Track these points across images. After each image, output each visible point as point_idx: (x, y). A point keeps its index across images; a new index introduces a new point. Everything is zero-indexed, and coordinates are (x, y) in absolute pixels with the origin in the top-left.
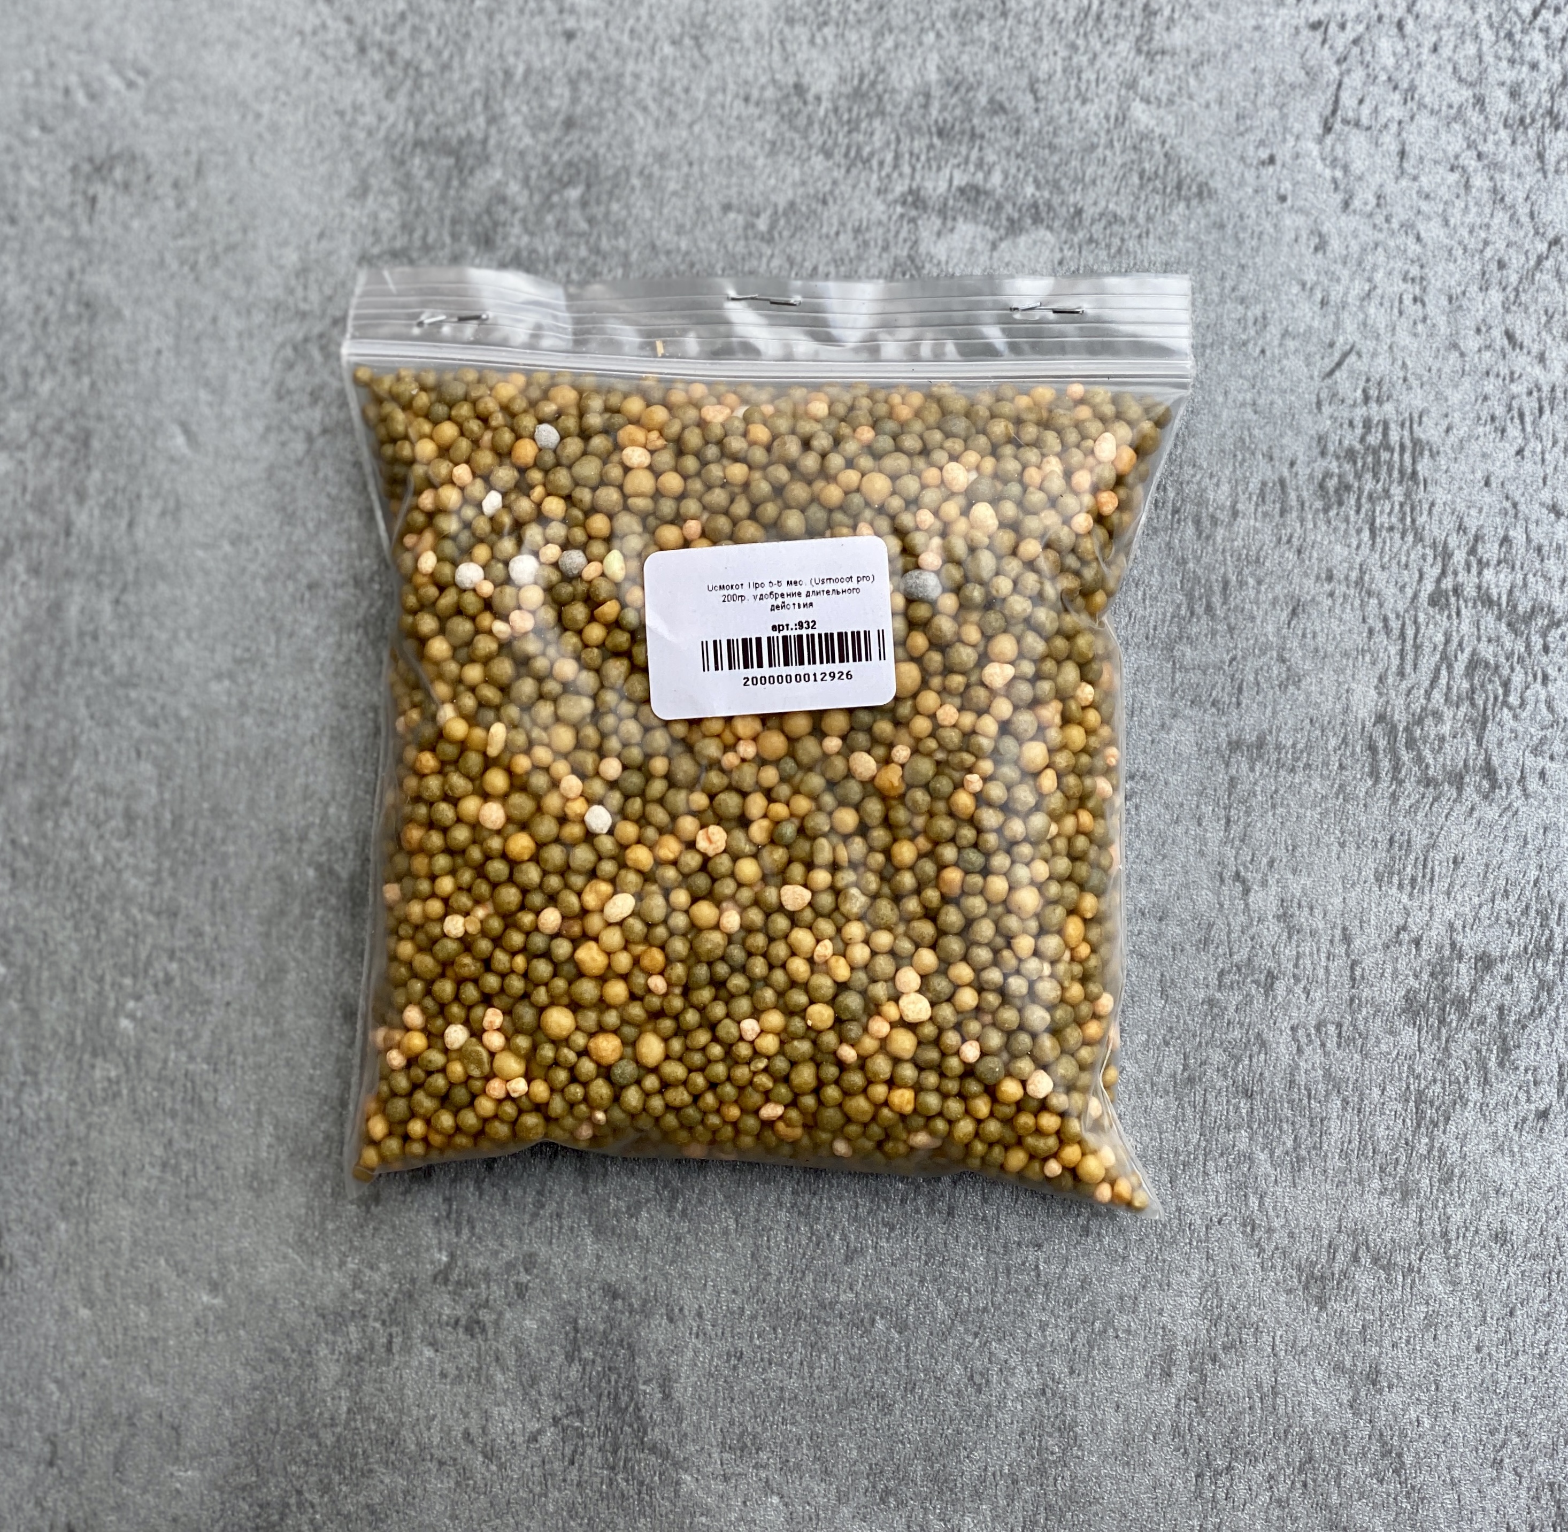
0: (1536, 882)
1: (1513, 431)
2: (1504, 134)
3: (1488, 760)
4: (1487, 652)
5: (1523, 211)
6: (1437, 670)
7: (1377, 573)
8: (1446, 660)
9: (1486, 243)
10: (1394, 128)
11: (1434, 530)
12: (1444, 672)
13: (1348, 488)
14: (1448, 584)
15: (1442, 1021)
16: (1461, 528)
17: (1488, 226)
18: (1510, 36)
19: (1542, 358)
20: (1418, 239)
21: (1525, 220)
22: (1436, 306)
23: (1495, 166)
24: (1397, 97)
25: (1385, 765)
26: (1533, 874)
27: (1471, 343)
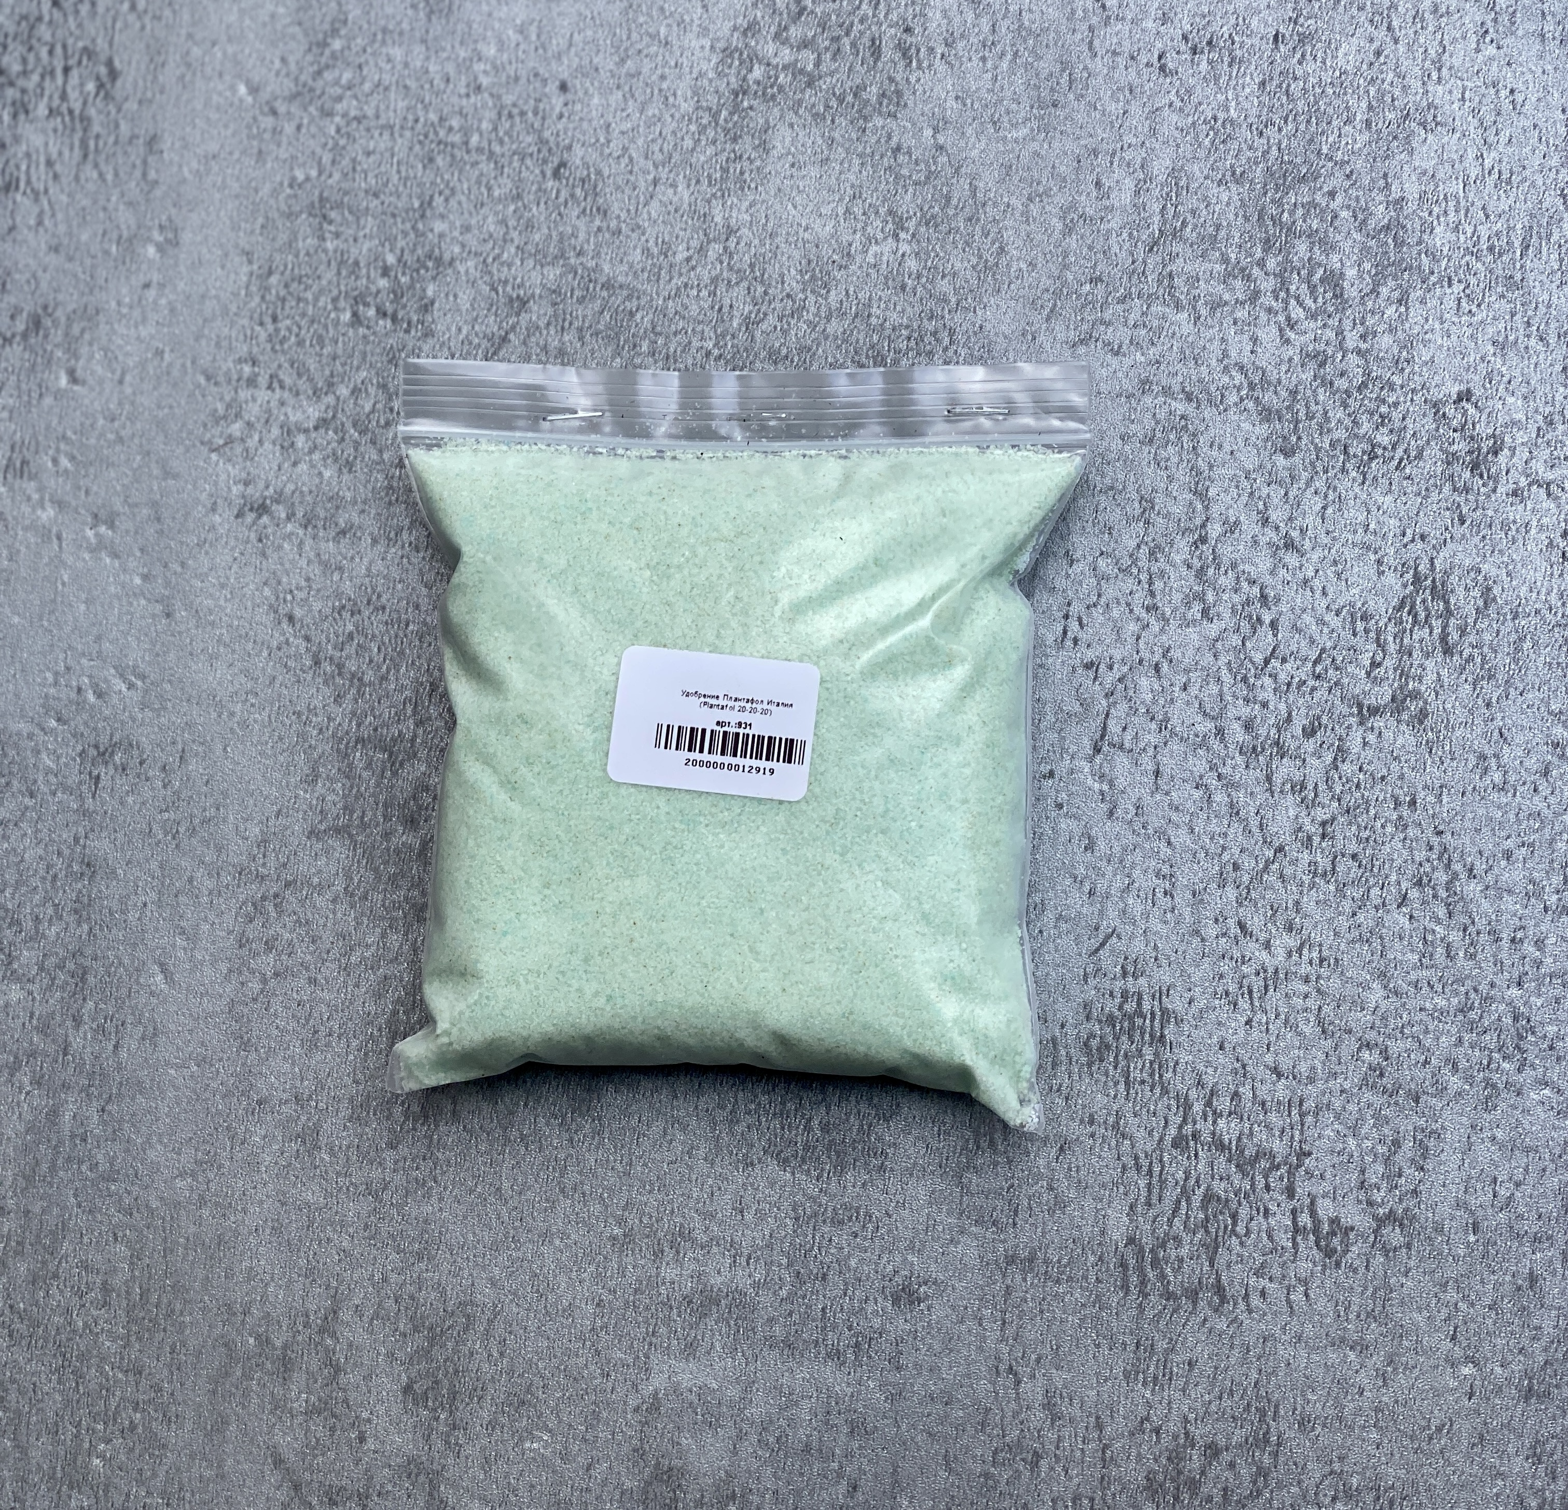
0: (1256, 1384)
1: (1243, 1004)
2: (1240, 760)
3: (1218, 1279)
4: (1219, 1188)
5: (1254, 823)
6: (1178, 1202)
7: (1131, 1120)
8: (1186, 1194)
9: (1224, 848)
10: (1151, 751)
11: (1180, 1084)
12: (1184, 1203)
13: (1108, 1047)
14: (1188, 1129)
15: (1176, 1498)
16: (1200, 1084)
17: (1225, 835)
18: (1245, 679)
19: (1267, 945)
20: (1169, 843)
21: (1255, 830)
22: (1182, 898)
23: (1230, 785)
24: (1154, 726)
25: (1134, 1279)
26: (1254, 1375)
27: (1211, 931)
